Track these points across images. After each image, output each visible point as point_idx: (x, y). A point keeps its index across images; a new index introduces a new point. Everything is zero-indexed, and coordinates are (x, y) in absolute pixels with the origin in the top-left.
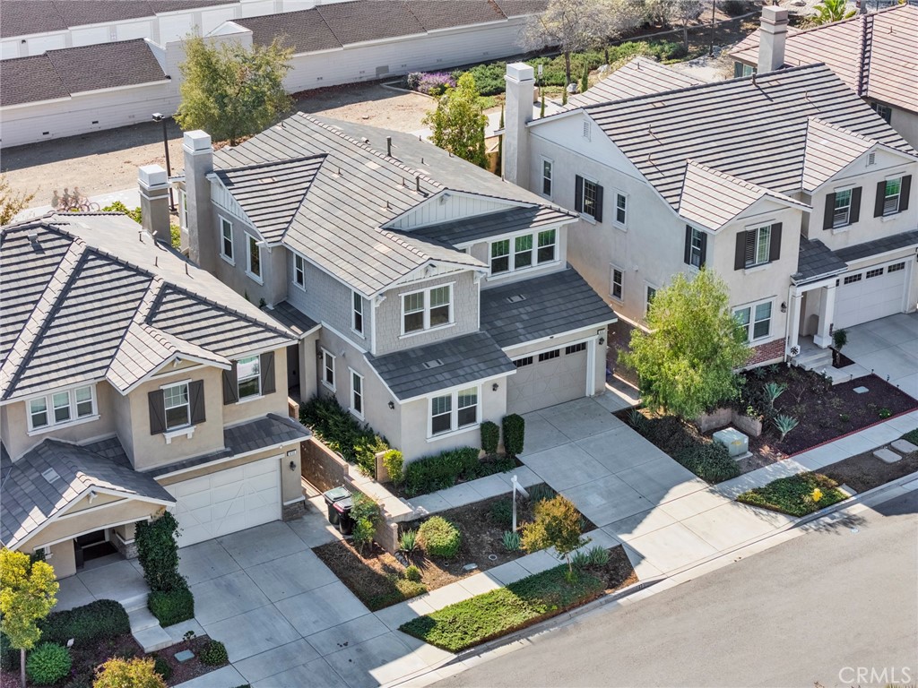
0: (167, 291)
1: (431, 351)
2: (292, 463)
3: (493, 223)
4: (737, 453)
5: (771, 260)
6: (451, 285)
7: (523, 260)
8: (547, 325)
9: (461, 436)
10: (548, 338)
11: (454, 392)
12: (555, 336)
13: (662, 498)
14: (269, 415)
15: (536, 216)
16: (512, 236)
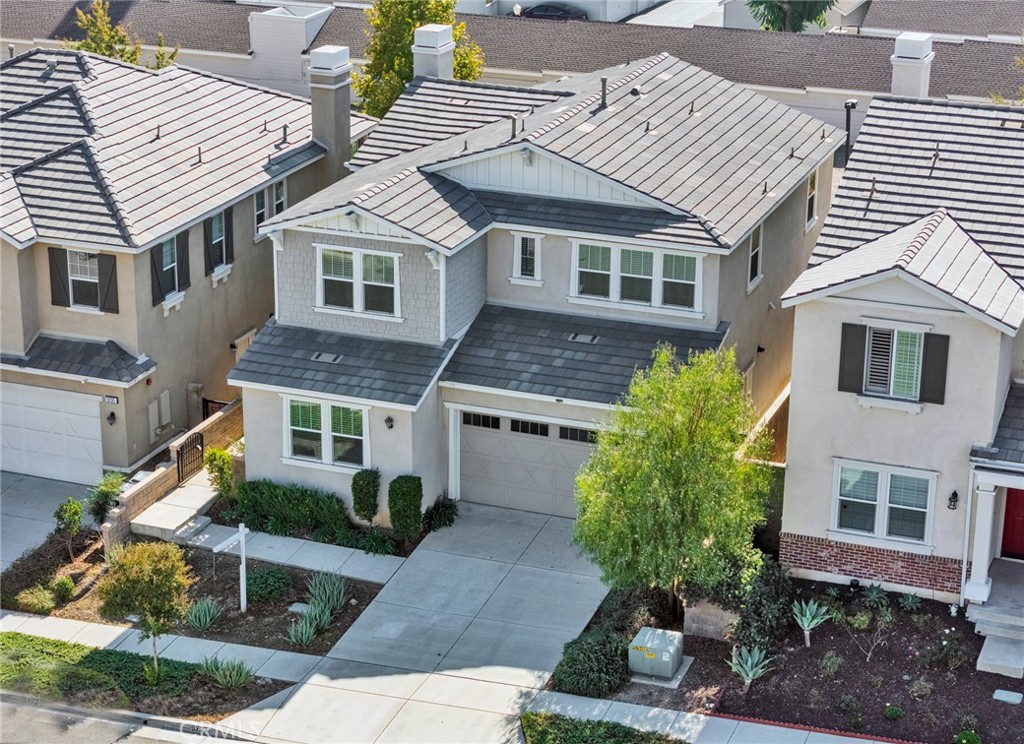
0: (77, 151)
1: (348, 345)
2: (113, 415)
3: (594, 215)
4: (647, 670)
5: (923, 399)
6: (396, 256)
7: (636, 289)
8: (571, 383)
9: (330, 475)
10: (553, 399)
11: (327, 402)
12: (566, 401)
13: (458, 667)
14: (111, 343)
15: (666, 227)
16: (616, 245)
